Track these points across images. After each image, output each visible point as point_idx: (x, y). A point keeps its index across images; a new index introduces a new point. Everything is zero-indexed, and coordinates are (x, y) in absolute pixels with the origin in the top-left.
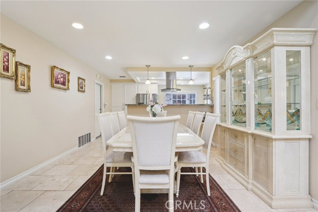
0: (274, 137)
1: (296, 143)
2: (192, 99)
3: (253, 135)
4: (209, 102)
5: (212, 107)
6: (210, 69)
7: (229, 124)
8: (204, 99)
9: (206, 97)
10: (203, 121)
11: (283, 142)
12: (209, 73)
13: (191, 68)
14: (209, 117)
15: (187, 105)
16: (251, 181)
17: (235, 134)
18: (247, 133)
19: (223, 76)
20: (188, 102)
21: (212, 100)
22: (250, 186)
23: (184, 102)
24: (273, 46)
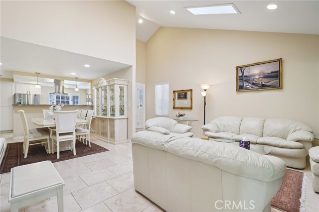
0: (115, 118)
1: (122, 120)
2: (76, 100)
3: (109, 119)
4: (90, 103)
5: (92, 107)
6: (91, 81)
7: (101, 116)
8: (87, 101)
9: (88, 100)
10: (86, 116)
11: (118, 120)
12: (90, 84)
13: (76, 79)
14: (90, 112)
15: (71, 105)
16: (109, 139)
17: (103, 120)
18: (107, 119)
19: (98, 89)
20: (71, 103)
21: (92, 102)
22: (108, 141)
23: (68, 102)
24: (115, 84)
